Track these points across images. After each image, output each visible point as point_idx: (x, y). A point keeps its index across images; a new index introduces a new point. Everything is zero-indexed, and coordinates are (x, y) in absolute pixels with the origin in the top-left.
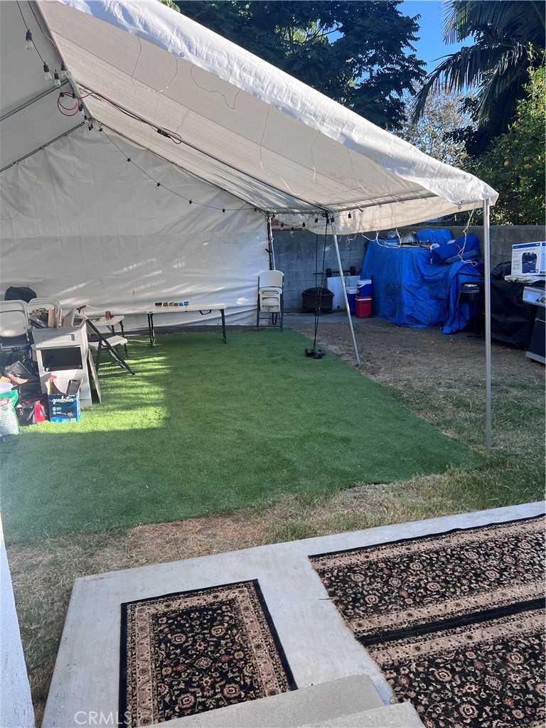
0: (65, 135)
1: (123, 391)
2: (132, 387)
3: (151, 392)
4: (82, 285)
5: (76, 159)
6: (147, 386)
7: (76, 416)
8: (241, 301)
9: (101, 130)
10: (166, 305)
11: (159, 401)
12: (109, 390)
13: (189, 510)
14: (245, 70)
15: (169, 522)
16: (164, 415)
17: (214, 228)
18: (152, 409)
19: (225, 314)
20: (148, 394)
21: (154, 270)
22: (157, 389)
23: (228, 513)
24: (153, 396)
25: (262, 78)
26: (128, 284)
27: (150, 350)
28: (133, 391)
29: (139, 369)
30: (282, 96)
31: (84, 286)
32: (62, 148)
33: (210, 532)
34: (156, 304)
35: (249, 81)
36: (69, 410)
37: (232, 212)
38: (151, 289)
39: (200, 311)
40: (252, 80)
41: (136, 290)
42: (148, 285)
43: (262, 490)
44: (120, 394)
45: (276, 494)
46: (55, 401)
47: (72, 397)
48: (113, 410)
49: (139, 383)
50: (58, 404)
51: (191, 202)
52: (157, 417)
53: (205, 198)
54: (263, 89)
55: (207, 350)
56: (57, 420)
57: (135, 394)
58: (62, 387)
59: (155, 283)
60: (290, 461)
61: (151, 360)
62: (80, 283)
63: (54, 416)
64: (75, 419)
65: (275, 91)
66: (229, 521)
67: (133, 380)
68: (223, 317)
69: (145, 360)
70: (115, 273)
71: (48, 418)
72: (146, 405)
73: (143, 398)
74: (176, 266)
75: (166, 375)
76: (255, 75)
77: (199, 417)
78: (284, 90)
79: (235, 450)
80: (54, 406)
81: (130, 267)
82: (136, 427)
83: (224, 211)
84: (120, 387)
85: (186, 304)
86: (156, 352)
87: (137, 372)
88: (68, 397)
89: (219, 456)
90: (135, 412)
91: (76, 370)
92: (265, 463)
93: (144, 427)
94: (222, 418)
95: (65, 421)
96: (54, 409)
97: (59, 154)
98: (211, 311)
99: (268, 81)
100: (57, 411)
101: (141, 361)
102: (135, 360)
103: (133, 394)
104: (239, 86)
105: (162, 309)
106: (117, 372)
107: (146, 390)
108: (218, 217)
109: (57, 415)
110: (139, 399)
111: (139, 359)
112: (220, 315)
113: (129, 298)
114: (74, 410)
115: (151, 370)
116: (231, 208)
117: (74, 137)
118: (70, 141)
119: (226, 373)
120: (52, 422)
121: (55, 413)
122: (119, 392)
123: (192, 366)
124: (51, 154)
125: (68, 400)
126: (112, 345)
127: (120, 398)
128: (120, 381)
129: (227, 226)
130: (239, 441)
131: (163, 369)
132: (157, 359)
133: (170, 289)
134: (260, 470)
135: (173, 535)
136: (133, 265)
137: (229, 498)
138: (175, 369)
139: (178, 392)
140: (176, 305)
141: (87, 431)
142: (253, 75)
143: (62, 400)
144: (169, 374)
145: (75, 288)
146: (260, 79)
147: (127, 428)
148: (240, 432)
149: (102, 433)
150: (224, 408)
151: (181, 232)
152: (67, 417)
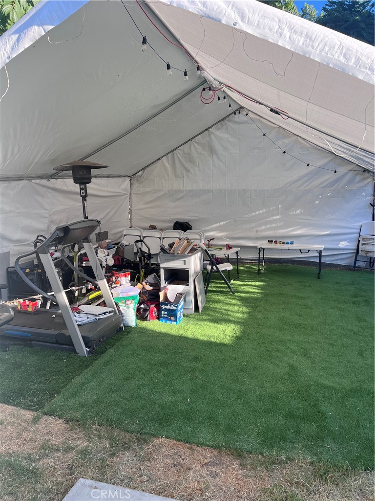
0: (223, 119)
1: (219, 306)
2: (227, 304)
3: (238, 311)
4: (223, 223)
5: (229, 136)
6: (238, 305)
7: (176, 321)
8: (343, 245)
9: (247, 115)
10: (276, 242)
11: (241, 321)
12: (211, 303)
13: (209, 437)
14: (295, 32)
15: (187, 442)
16: (238, 334)
17: (327, 185)
18: (233, 326)
19: (322, 254)
20: (236, 312)
21: (274, 216)
22: (245, 309)
23: (239, 454)
24: (238, 315)
25: (313, 37)
26: (254, 225)
27: (257, 275)
28: (227, 307)
29: (240, 290)
30: (334, 53)
31: (224, 224)
32: (220, 128)
33: (214, 469)
34: (269, 241)
35: (299, 42)
36: (172, 315)
37: (342, 173)
38: (270, 229)
39: (300, 250)
40: (302, 40)
41: (259, 229)
42: (268, 226)
43: (283, 439)
44: (216, 308)
45: (295, 448)
46: (164, 307)
47: (175, 306)
48: (205, 320)
49: (234, 302)
50: (166, 310)
51: (308, 165)
52: (232, 334)
53: (320, 161)
54: (313, 47)
55: (300, 282)
56: (164, 321)
57: (227, 310)
58: (171, 297)
59: (273, 225)
60: (324, 414)
61: (253, 283)
62: (221, 222)
63: (162, 317)
64: (175, 323)
65: (327, 49)
66: (236, 464)
67: (230, 298)
68: (320, 256)
69: (249, 283)
70: (246, 216)
71: (158, 318)
72: (229, 321)
73: (230, 315)
74: (291, 213)
75: (256, 299)
76: (306, 35)
77: (264, 343)
78: (337, 47)
79: (279, 385)
80: (163, 310)
81: (257, 213)
82: (212, 339)
83: (335, 172)
84: (219, 302)
85: (292, 243)
86: (261, 278)
87: (237, 292)
88: (172, 306)
89: (262, 387)
90: (218, 326)
91: (184, 286)
92: (298, 409)
93: (218, 341)
94: (283, 348)
95: (168, 322)
96: (163, 312)
97: (218, 133)
98: (309, 251)
99: (320, 40)
100: (164, 314)
101: (246, 283)
102: (242, 282)
103: (225, 310)
104: (288, 47)
105: (272, 246)
106: (224, 290)
107: (236, 308)
108: (330, 176)
109: (164, 317)
110: (228, 315)
111: (245, 282)
112: (318, 255)
113: (253, 234)
114: (175, 316)
115: (248, 292)
116: (342, 170)
117: (229, 121)
118: (226, 124)
119: (306, 306)
120: (160, 322)
121: (163, 315)
122: (217, 306)
123: (281, 294)
124: (213, 133)
125: (172, 307)
126: (220, 270)
127: (215, 311)
128: (221, 298)
129: (337, 184)
130: (286, 377)
131: (257, 293)
132: (258, 283)
133: (284, 230)
134: (290, 415)
135: (183, 459)
136: (259, 211)
137: (249, 436)
138: (265, 295)
139: (260, 316)
140: (283, 243)
141: (177, 334)
142: (304, 35)
143: (168, 307)
144: (259, 298)
145: (218, 225)
146: (311, 39)
147: (205, 338)
148: (292, 368)
149: (186, 339)
150: (290, 338)
151: (298, 187)
152: (170, 320)
